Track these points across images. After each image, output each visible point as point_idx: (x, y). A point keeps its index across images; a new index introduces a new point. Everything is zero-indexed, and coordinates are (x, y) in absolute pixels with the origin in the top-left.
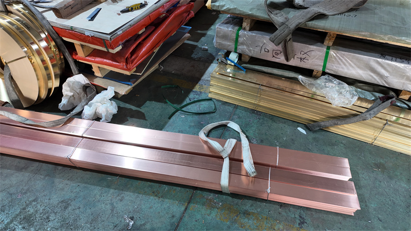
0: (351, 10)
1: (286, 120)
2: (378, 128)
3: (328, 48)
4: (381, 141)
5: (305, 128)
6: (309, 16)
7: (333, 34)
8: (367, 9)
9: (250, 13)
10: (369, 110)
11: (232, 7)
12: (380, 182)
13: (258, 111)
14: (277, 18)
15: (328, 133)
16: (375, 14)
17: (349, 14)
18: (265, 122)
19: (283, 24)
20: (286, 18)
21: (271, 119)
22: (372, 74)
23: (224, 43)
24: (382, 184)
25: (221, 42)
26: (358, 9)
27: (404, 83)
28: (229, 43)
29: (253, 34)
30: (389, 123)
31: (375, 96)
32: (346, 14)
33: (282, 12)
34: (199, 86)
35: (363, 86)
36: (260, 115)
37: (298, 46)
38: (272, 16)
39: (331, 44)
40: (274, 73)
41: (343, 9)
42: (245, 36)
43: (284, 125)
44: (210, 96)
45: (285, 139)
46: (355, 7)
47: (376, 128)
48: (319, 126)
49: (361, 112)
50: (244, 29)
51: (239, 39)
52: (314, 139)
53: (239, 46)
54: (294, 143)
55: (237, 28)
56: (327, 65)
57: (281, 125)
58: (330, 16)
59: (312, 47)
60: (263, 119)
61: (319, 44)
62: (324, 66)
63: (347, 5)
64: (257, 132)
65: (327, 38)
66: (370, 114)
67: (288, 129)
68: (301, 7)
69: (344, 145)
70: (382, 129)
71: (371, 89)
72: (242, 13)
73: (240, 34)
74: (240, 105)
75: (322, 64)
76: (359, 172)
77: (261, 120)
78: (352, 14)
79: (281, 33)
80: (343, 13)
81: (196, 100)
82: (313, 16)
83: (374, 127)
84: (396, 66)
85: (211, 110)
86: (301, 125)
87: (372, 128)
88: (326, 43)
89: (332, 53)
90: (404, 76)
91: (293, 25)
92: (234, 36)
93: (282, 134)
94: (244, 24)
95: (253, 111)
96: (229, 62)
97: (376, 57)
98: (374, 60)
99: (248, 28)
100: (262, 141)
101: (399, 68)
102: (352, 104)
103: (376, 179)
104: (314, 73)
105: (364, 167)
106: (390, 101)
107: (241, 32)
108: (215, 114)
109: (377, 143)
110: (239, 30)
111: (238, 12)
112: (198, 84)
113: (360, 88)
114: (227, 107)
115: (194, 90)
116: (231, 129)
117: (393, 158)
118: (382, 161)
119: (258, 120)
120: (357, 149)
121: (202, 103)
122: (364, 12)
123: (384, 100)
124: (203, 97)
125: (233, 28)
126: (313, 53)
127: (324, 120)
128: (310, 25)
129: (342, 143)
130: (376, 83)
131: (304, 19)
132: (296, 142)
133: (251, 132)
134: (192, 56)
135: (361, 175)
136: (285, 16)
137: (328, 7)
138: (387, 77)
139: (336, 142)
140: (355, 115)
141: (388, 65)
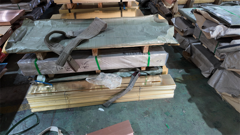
0: (101, 32)
1: (90, 107)
2: (138, 92)
3: (96, 57)
4: (142, 97)
5: (103, 107)
6: (76, 43)
7: (95, 49)
8: (109, 30)
9: (37, 49)
10: (130, 84)
11: (23, 49)
12: (150, 123)
13: (71, 108)
14: (57, 49)
15: (116, 104)
16: (113, 32)
17: (100, 35)
18: (77, 114)
19: (61, 52)
20: (62, 48)
21: (81, 110)
22: (124, 64)
23: (29, 71)
24: (151, 124)
25: (26, 71)
26: (105, 30)
27: (139, 64)
28: (33, 71)
29: (47, 61)
30: (141, 87)
31: (131, 73)
32: (99, 35)
33: (60, 44)
34: (23, 106)
35: (123, 70)
36: (73, 110)
37: (78, 61)
38: (53, 48)
39: (97, 55)
40: (73, 79)
41: (96, 33)
42: (41, 64)
43: (90, 111)
44: (33, 111)
45: (92, 121)
46: (103, 30)
47: (137, 92)
48: (110, 103)
49: (127, 87)
50: (40, 59)
51: (39, 67)
52: (110, 112)
53: (40, 70)
54: (98, 122)
55: (34, 60)
56: (100, 66)
57: (88, 112)
58: (90, 40)
59: (87, 60)
60: (76, 112)
61: (90, 56)
62: (99, 67)
63: (98, 30)
64: (73, 125)
65: (93, 52)
66: (131, 87)
67: (93, 113)
68: (72, 38)
69: (126, 108)
70: (140, 91)
71: (128, 70)
72: (32, 51)
73: (37, 64)
74: (57, 109)
75: (97, 66)
76: (138, 123)
77: (75, 114)
78: (102, 34)
79: (62, 58)
80: (97, 35)
81: (21, 119)
82: (79, 42)
83: (136, 92)
84: (132, 57)
85: (35, 123)
86: (100, 106)
87: (135, 93)
88: (94, 54)
89: (99, 59)
90: (138, 61)
91: (68, 51)
92: (34, 66)
93: (90, 118)
94: (38, 57)
95: (67, 110)
96: (38, 83)
97: (121, 56)
98: (121, 57)
99: (42, 58)
100: (78, 131)
101: (134, 57)
102: (121, 83)
103: (147, 122)
104: (97, 72)
105: (140, 118)
106: (138, 74)
107: (38, 62)
108: (39, 125)
109: (141, 99)
110: (36, 61)
111: (29, 51)
112: (22, 104)
113: (122, 72)
114: (48, 115)
115: (19, 111)
116: (53, 132)
117: (151, 104)
118: (147, 109)
119: (72, 115)
120: (133, 108)
121: (27, 120)
122: (107, 32)
123: (135, 75)
124: (27, 114)
125: (31, 61)
126: (89, 62)
127: (110, 98)
128: (79, 48)
129: (125, 107)
130: (127, 68)
131: (74, 45)
132: (99, 120)
133: (69, 127)
134: (14, 83)
135: (139, 125)
136: (62, 46)
137: (87, 34)
138: (131, 63)
139: (121, 108)
140: (124, 90)
141: (128, 58)
